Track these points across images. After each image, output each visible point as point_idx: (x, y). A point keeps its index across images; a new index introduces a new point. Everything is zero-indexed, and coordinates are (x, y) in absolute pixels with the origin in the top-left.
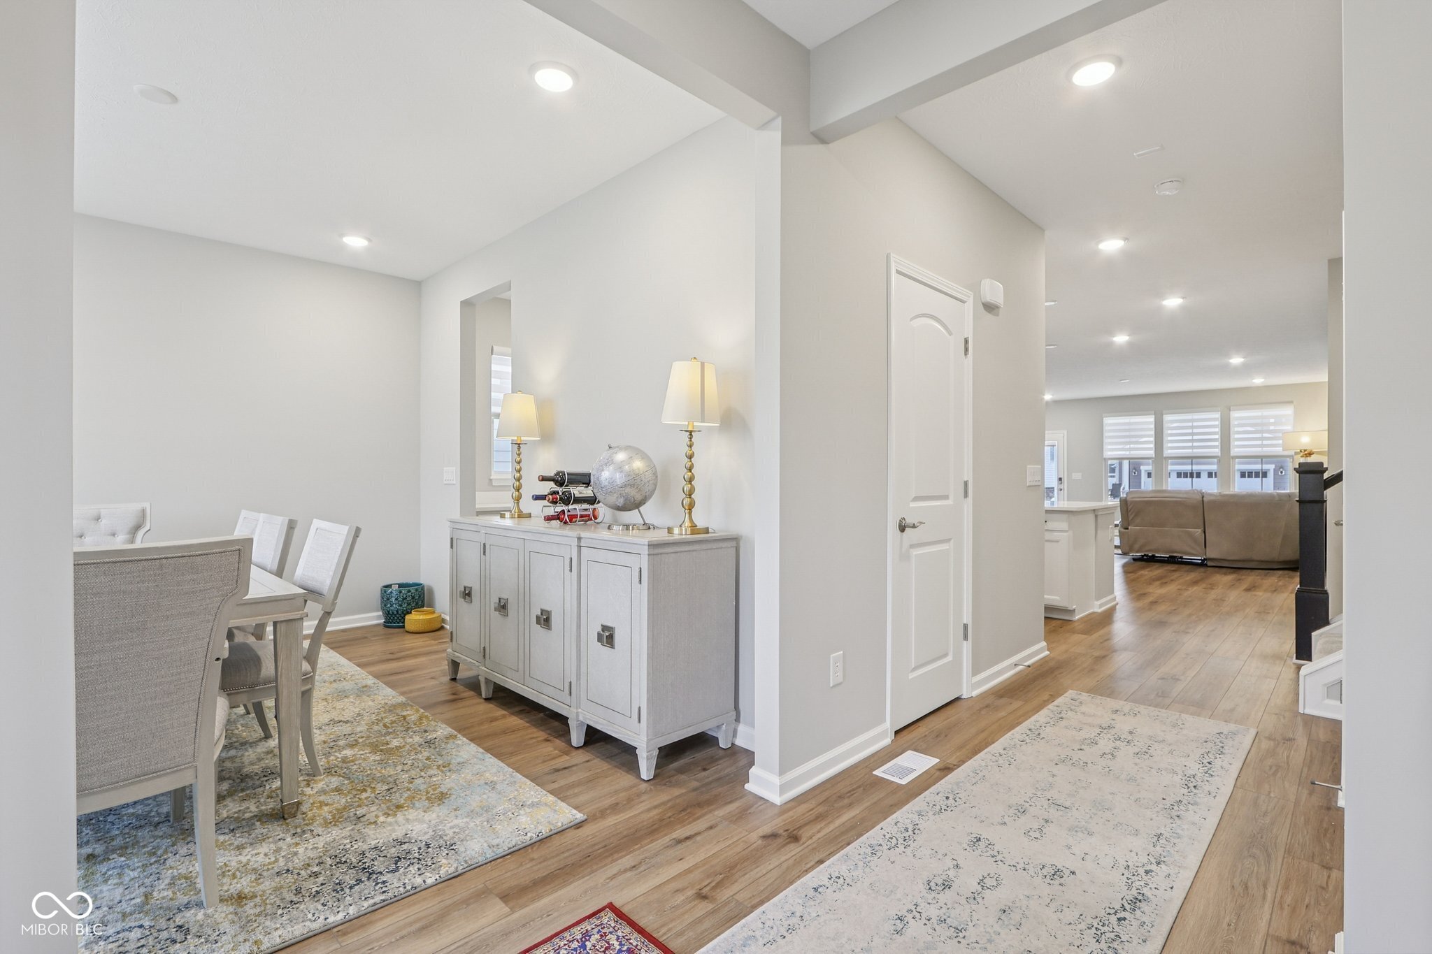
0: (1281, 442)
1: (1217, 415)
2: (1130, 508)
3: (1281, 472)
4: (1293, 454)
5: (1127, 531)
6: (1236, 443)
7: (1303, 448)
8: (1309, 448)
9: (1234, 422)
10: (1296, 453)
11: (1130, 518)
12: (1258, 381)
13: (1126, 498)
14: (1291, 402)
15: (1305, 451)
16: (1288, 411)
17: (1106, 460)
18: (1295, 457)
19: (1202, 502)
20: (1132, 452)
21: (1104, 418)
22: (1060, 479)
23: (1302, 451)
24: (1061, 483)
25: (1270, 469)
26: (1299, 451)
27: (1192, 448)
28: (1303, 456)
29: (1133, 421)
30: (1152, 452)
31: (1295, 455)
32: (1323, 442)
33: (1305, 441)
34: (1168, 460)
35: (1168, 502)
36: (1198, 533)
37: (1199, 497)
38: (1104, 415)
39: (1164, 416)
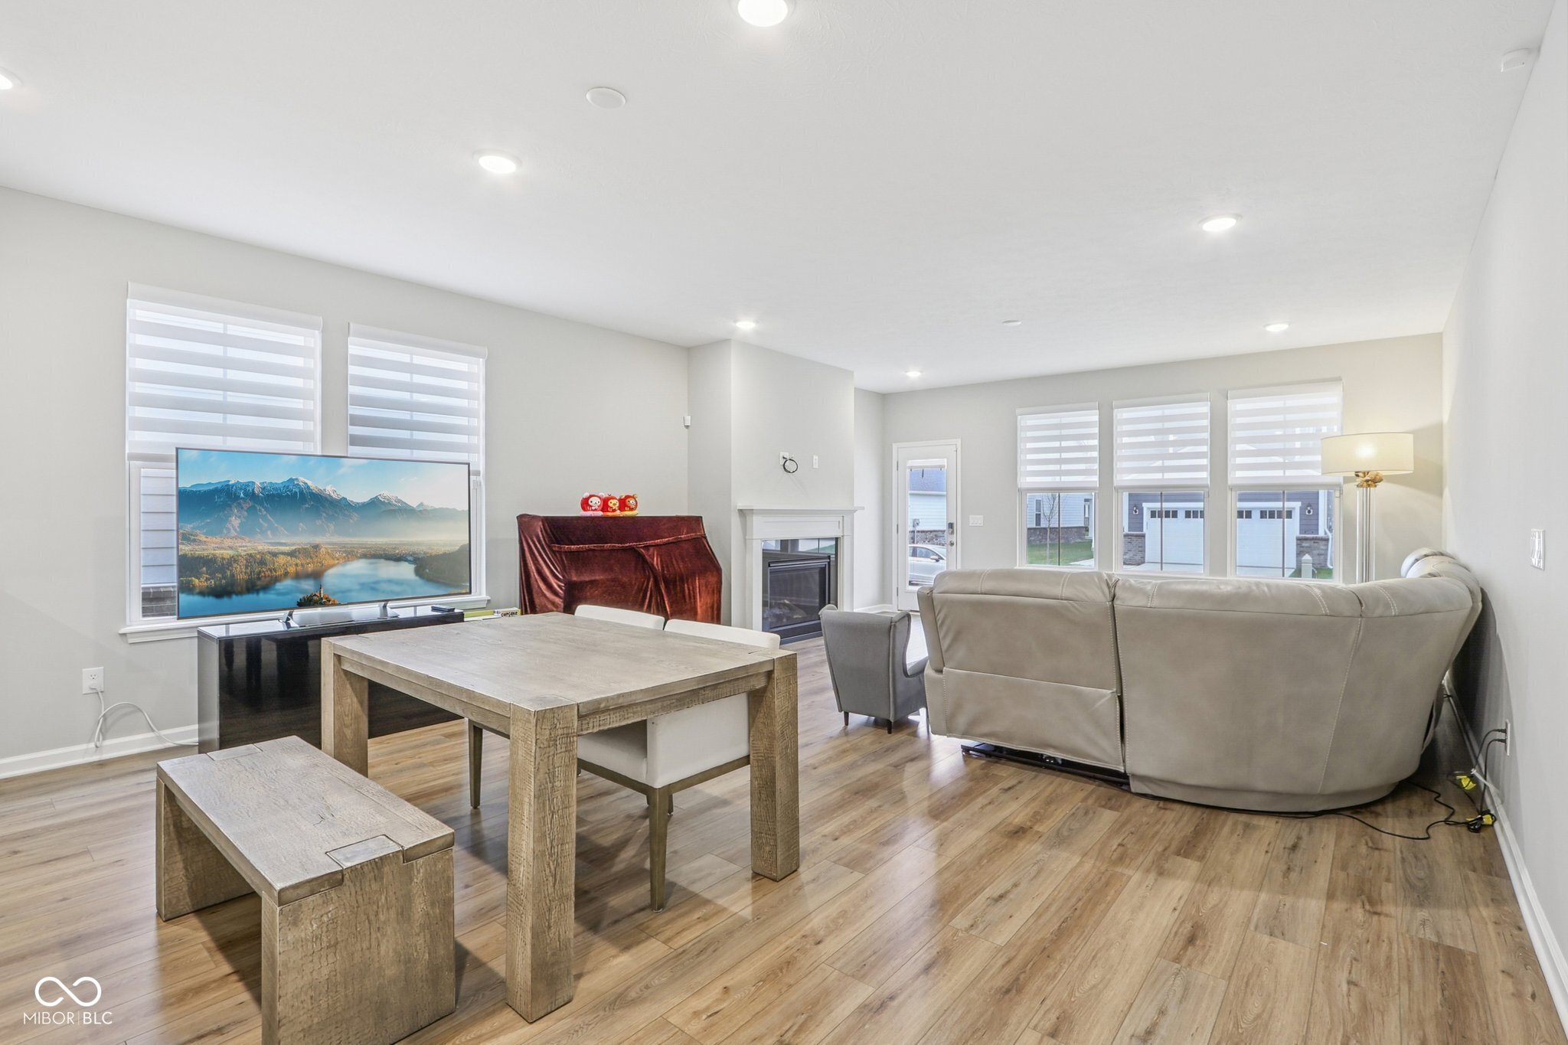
0: (1318, 458)
1: (1204, 408)
2: (940, 617)
3: (1309, 512)
4: (1341, 480)
5: (939, 676)
6: (1239, 460)
7: (1361, 470)
8: (1374, 469)
9: (1234, 421)
10: (1347, 480)
11: (945, 645)
13: (931, 591)
14: (1339, 379)
15: (1365, 474)
16: (1331, 398)
17: (1022, 492)
18: (1346, 487)
19: (1109, 611)
20: (1064, 479)
21: (1019, 417)
22: (951, 526)
23: (1361, 474)
24: (952, 533)
25: (1294, 508)
26: (1353, 474)
27: (1163, 469)
28: (1362, 486)
29: (1065, 421)
30: (1096, 478)
31: (1344, 482)
32: (1402, 455)
33: (1366, 453)
34: (1122, 493)
35: (1026, 607)
36: (1106, 698)
37: (1100, 597)
38: (1018, 411)
39: (1115, 411)
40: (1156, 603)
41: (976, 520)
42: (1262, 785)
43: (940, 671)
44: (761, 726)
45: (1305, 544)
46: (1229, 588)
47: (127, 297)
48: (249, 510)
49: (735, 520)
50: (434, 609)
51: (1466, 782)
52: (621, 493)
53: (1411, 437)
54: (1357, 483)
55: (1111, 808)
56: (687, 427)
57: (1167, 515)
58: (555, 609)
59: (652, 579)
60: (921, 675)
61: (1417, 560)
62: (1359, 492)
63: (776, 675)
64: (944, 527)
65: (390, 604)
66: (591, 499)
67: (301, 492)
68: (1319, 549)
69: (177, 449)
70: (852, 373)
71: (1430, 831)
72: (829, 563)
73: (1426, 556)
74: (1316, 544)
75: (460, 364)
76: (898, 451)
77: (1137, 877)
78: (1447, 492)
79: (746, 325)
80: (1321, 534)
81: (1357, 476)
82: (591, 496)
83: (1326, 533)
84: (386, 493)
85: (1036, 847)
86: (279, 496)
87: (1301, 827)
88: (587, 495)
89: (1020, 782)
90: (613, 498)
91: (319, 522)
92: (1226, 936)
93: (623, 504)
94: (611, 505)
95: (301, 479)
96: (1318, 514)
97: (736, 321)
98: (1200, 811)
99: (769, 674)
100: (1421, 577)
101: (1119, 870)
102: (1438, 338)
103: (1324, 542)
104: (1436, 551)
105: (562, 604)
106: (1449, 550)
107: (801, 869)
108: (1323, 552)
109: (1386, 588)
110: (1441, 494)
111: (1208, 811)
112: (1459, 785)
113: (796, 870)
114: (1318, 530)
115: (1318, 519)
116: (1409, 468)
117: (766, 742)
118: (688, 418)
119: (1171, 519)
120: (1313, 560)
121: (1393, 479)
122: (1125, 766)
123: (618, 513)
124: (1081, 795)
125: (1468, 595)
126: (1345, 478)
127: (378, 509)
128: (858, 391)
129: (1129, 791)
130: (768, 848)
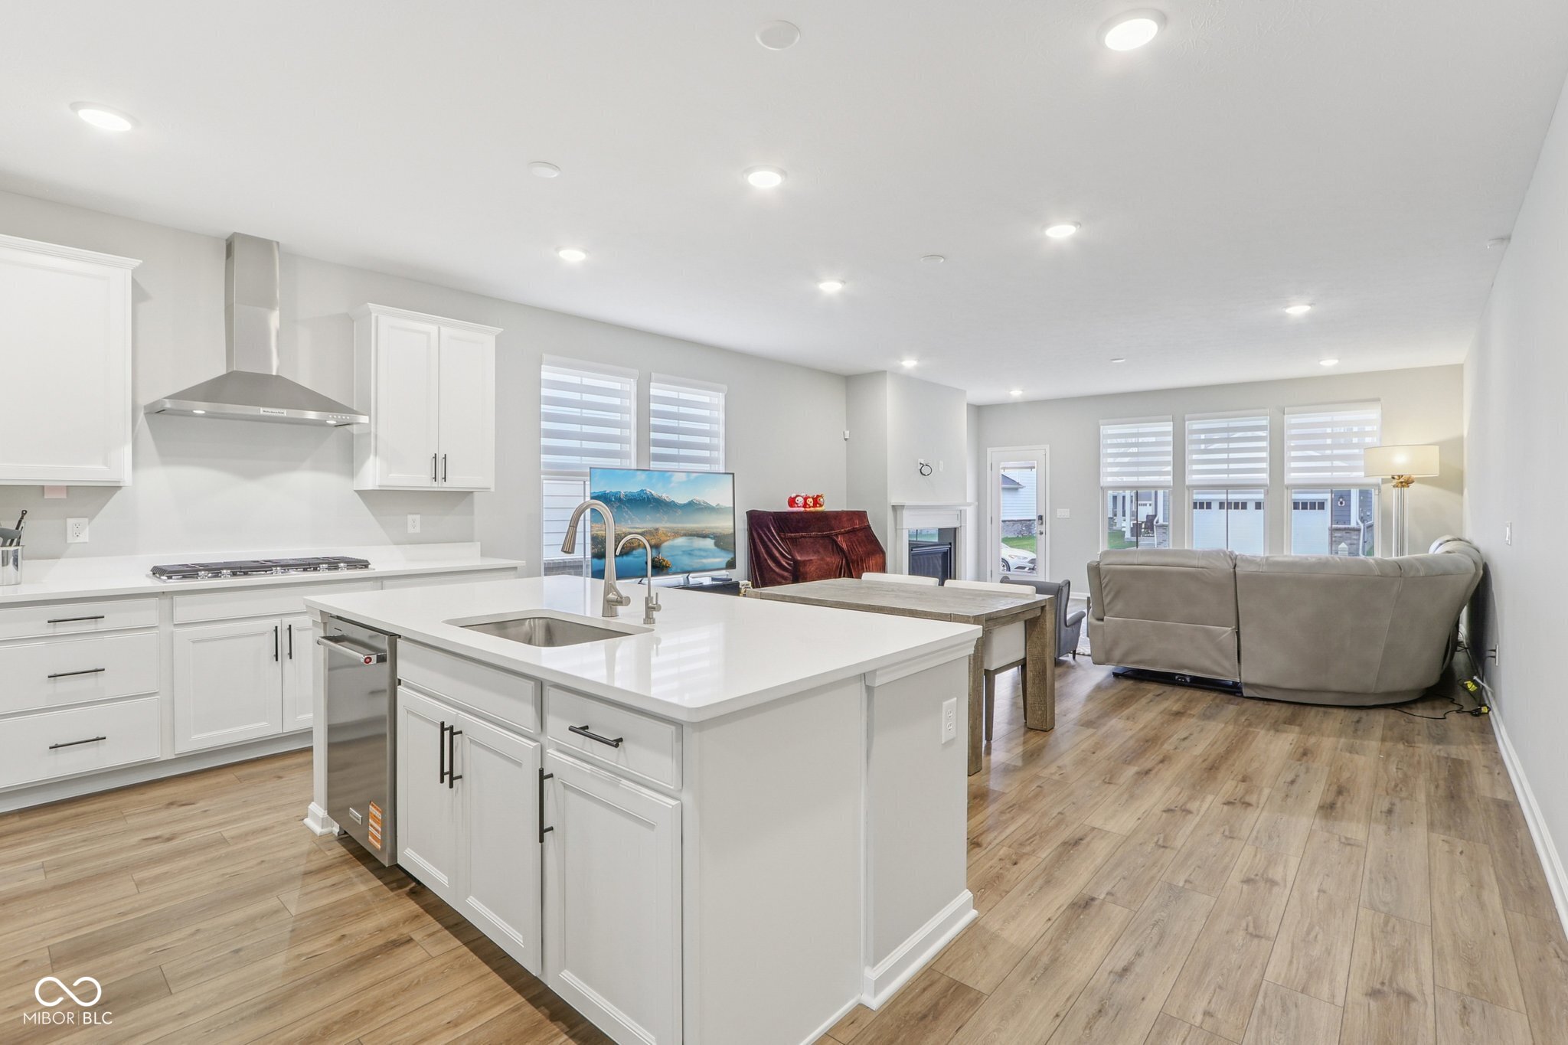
0: (1361, 463)
1: (1265, 422)
2: (1105, 582)
3: (1341, 503)
4: (1380, 481)
5: (1101, 623)
6: (1294, 465)
7: (1396, 473)
8: (1406, 473)
9: (1288, 432)
10: (1384, 481)
11: (1107, 601)
12: (1329, 364)
13: (1099, 563)
14: (1378, 400)
15: (1400, 477)
16: (1372, 415)
17: (1103, 489)
18: (1384, 487)
19: (1232, 575)
20: (1142, 479)
21: (1102, 427)
22: (1040, 518)
23: (1396, 477)
24: (1042, 524)
25: (1326, 500)
26: (1390, 477)
27: (1228, 471)
28: (1397, 486)
29: (1141, 430)
30: (1169, 478)
31: (1382, 483)
32: (1430, 462)
33: (1401, 461)
34: (1192, 491)
35: (1171, 573)
36: (1227, 634)
37: (1227, 566)
38: (1101, 422)
39: (1187, 423)
40: (1265, 569)
41: (1063, 513)
42: (1335, 687)
43: (1102, 620)
44: (1035, 639)
45: (1338, 534)
46: (1314, 560)
47: (541, 364)
48: (617, 508)
49: (890, 513)
50: (713, 579)
51: (1470, 686)
52: (815, 493)
53: (1437, 447)
54: (1393, 484)
55: (1232, 704)
56: (846, 439)
57: (1236, 506)
58: (783, 581)
59: (844, 560)
60: (1077, 625)
61: (1441, 544)
62: (1395, 491)
63: (1047, 608)
64: (1035, 517)
65: (691, 575)
66: (797, 498)
67: (648, 498)
68: (1350, 539)
69: (590, 468)
70: (965, 392)
71: (1446, 716)
72: (950, 548)
73: (1448, 541)
74: (1348, 534)
75: (703, 397)
76: (992, 454)
77: (1263, 732)
78: (1466, 492)
79: (909, 364)
80: (1353, 524)
81: (1393, 478)
82: (797, 496)
83: (1357, 524)
84: (698, 498)
85: (1193, 720)
86: (635, 500)
87: (1363, 714)
88: (793, 495)
89: (1165, 692)
90: (809, 497)
91: (658, 515)
92: (1324, 753)
93: (816, 501)
94: (808, 503)
95: (648, 490)
96: (1350, 506)
97: (901, 361)
98: (1292, 706)
99: (1043, 608)
100: (1444, 553)
101: (1251, 729)
102: (1459, 368)
103: (1356, 533)
104: (1456, 538)
105: (791, 577)
106: (1467, 538)
107: (1056, 727)
108: (1355, 542)
109: (1417, 559)
110: (1461, 493)
111: (1297, 707)
112: (1465, 688)
113: (1053, 728)
114: (1350, 521)
115: (1350, 511)
116: (1435, 471)
117: (1039, 648)
118: (847, 433)
119: (1240, 511)
120: (1349, 549)
121: (1423, 481)
122: (1240, 678)
123: (812, 509)
124: (1211, 698)
125: (1473, 565)
126: (1382, 479)
127: (693, 507)
128: (969, 405)
129: (1242, 696)
130: (1040, 713)
